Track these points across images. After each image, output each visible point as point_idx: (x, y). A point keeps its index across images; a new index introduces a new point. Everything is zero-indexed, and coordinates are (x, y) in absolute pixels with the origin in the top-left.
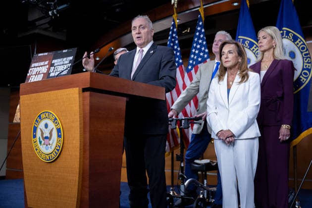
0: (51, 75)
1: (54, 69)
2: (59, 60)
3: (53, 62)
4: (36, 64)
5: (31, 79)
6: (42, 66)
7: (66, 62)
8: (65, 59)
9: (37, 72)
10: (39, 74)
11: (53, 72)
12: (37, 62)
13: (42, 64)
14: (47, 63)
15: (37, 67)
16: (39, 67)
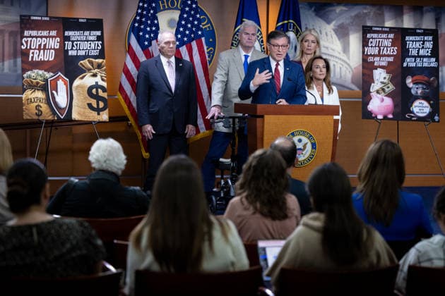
0: (70, 53)
1: (73, 46)
2: (77, 33)
3: (66, 35)
4: (34, 33)
5: (31, 55)
6: (46, 37)
7: (91, 38)
8: (87, 33)
9: (40, 45)
10: (44, 49)
11: (72, 49)
12: (33, 29)
13: (45, 33)
14: (53, 33)
15: (37, 37)
16: (41, 37)
